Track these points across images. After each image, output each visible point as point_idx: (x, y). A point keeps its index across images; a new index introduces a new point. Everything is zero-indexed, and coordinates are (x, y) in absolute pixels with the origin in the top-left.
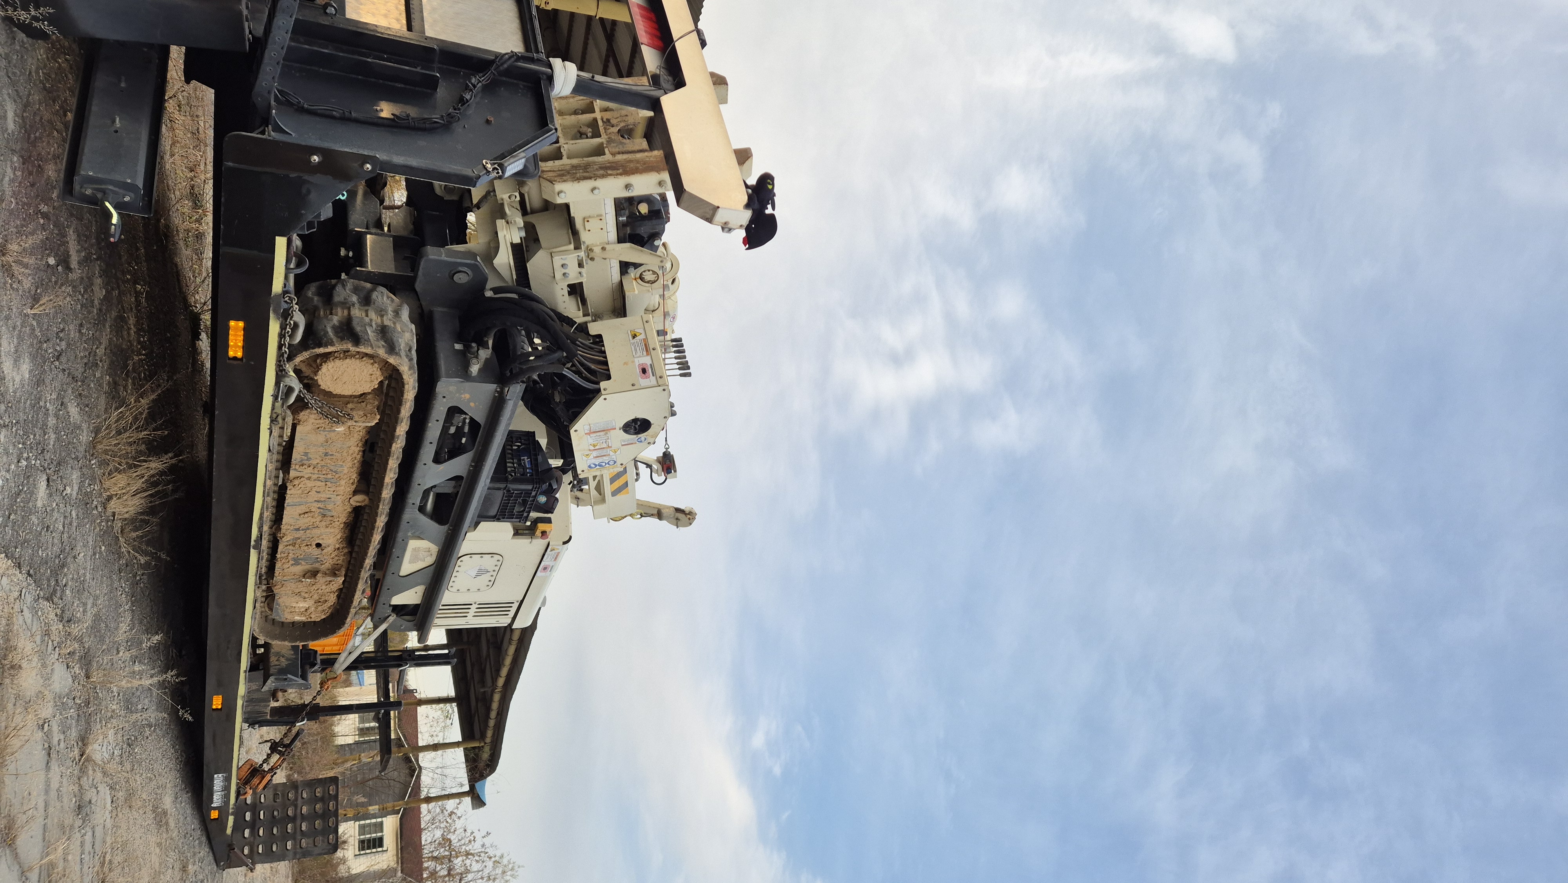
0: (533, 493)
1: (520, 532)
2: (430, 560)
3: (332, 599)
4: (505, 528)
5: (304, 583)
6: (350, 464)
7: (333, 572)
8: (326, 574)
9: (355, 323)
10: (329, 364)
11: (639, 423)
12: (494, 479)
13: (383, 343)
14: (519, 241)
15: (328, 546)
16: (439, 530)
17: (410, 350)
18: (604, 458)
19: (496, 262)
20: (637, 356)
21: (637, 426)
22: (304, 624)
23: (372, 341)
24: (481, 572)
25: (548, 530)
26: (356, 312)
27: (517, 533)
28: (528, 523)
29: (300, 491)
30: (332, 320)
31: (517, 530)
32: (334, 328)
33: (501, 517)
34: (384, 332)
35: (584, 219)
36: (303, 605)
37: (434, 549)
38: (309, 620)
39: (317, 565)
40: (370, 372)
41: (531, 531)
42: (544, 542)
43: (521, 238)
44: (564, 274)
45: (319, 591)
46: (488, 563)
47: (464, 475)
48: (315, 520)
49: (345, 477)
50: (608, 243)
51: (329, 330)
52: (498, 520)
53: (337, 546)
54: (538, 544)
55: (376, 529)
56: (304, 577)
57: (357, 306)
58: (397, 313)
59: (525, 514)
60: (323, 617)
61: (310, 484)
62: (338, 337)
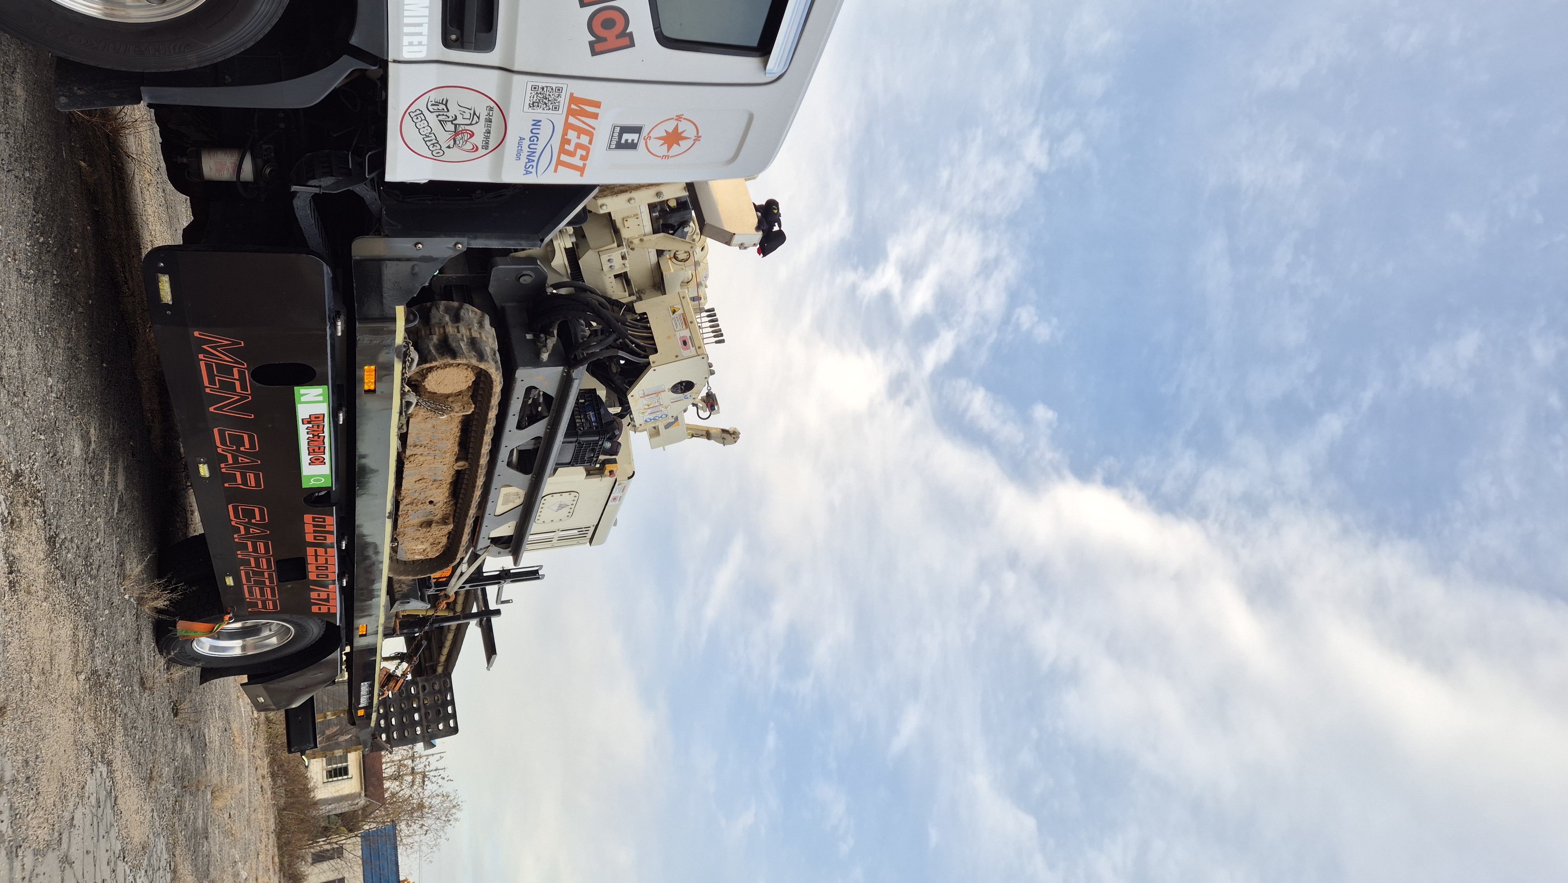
0: (600, 443)
1: (591, 472)
2: (519, 501)
3: (444, 540)
4: (579, 471)
5: (421, 531)
6: (453, 441)
7: (444, 521)
8: (438, 523)
9: (450, 340)
10: (433, 373)
11: (684, 384)
12: (567, 435)
13: (474, 353)
14: (571, 246)
15: (439, 502)
16: (525, 479)
17: (495, 354)
18: (658, 413)
19: (553, 264)
20: (678, 329)
21: (683, 387)
22: (422, 561)
23: (465, 353)
24: (561, 507)
25: (614, 469)
26: (450, 330)
27: (589, 474)
28: (598, 466)
29: (415, 465)
30: (433, 340)
31: (589, 471)
32: (435, 346)
33: (574, 464)
34: (474, 343)
35: (623, 219)
36: (421, 547)
37: (522, 493)
38: (427, 558)
39: (430, 517)
40: (466, 375)
41: (600, 472)
42: (612, 480)
43: (573, 243)
44: (611, 267)
45: (434, 536)
46: (567, 499)
47: (542, 436)
48: (427, 484)
49: (449, 451)
50: (645, 235)
51: (432, 348)
52: (573, 465)
53: (445, 501)
54: (607, 481)
55: (476, 488)
56: (421, 526)
57: (450, 324)
58: (481, 325)
59: (595, 459)
60: (438, 554)
61: (422, 459)
62: (438, 353)
